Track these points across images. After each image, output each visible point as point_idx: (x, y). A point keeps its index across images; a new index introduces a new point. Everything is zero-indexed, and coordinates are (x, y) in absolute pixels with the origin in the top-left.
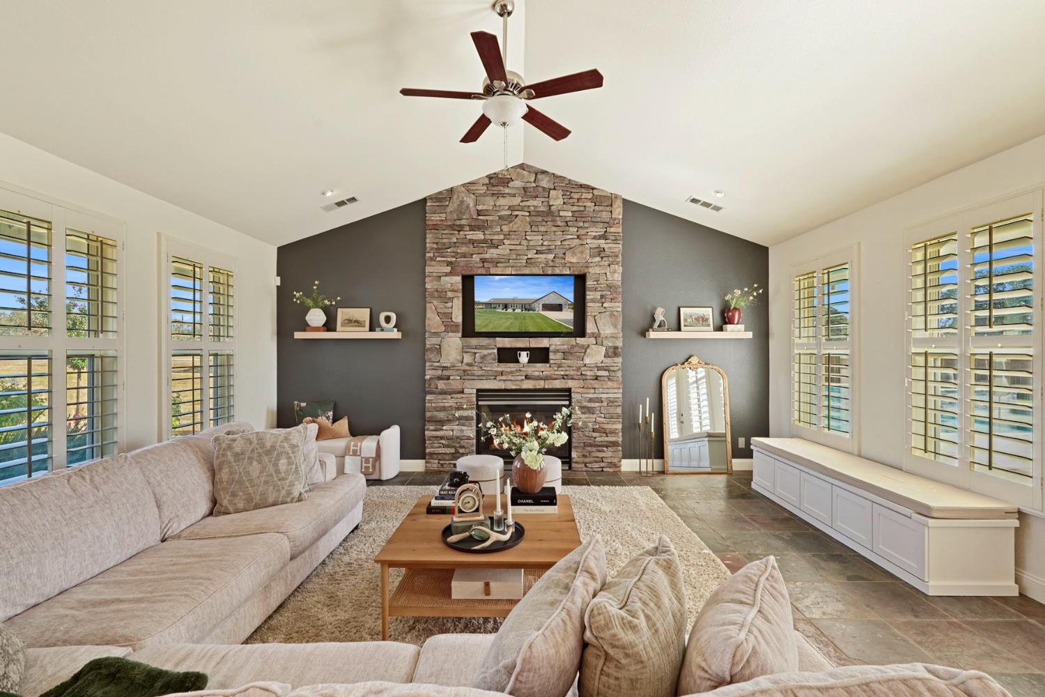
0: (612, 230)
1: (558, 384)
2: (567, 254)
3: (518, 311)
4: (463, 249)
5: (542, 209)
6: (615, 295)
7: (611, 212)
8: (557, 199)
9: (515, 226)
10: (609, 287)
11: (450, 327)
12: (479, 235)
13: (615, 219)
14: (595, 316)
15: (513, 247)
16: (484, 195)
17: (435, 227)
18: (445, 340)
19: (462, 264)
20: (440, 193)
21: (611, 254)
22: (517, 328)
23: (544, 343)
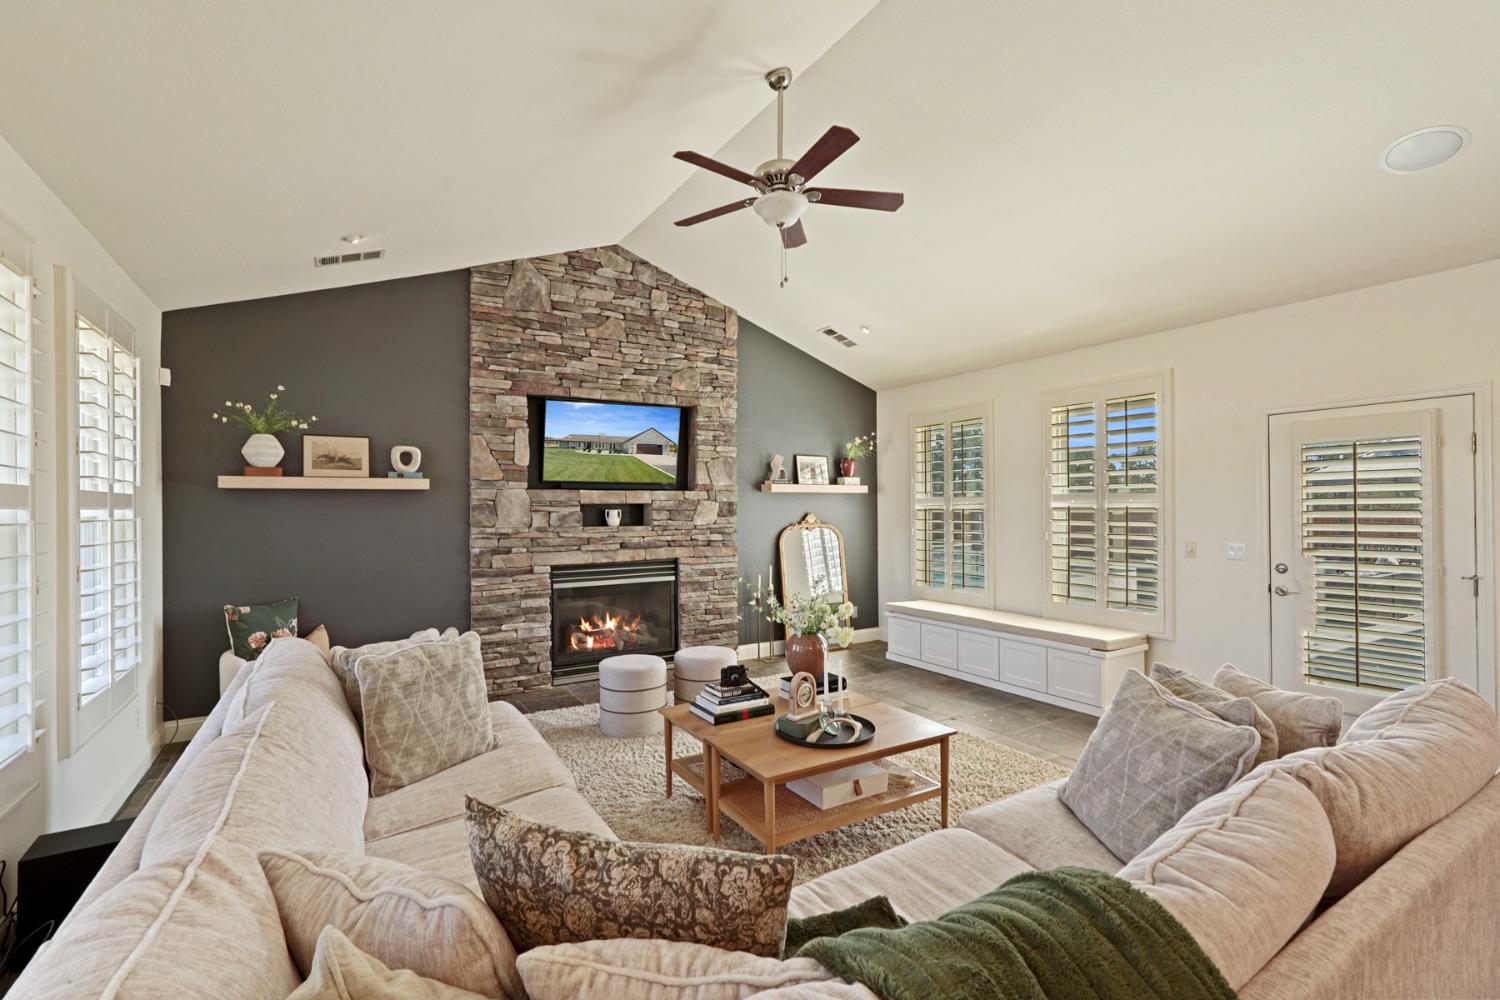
0: (726, 353)
1: (663, 554)
2: (673, 378)
3: (605, 453)
4: (531, 357)
5: (641, 313)
6: (729, 437)
7: (724, 330)
8: (661, 303)
9: (606, 331)
10: (724, 426)
11: (510, 473)
12: (554, 339)
13: (729, 340)
14: (706, 463)
15: (603, 361)
16: (562, 280)
17: (486, 317)
18: (506, 492)
19: (530, 378)
20: (495, 265)
21: (725, 384)
22: (603, 476)
23: (644, 497)
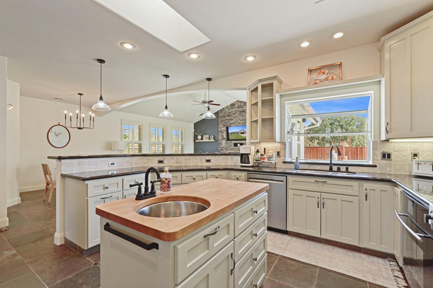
3: (236, 134)
4: (226, 121)
5: (242, 110)
8: (245, 108)
9: (236, 115)
11: (223, 139)
12: (229, 118)
15: (236, 120)
16: (230, 109)
17: (221, 117)
18: (223, 141)
19: (226, 125)
20: (221, 109)
